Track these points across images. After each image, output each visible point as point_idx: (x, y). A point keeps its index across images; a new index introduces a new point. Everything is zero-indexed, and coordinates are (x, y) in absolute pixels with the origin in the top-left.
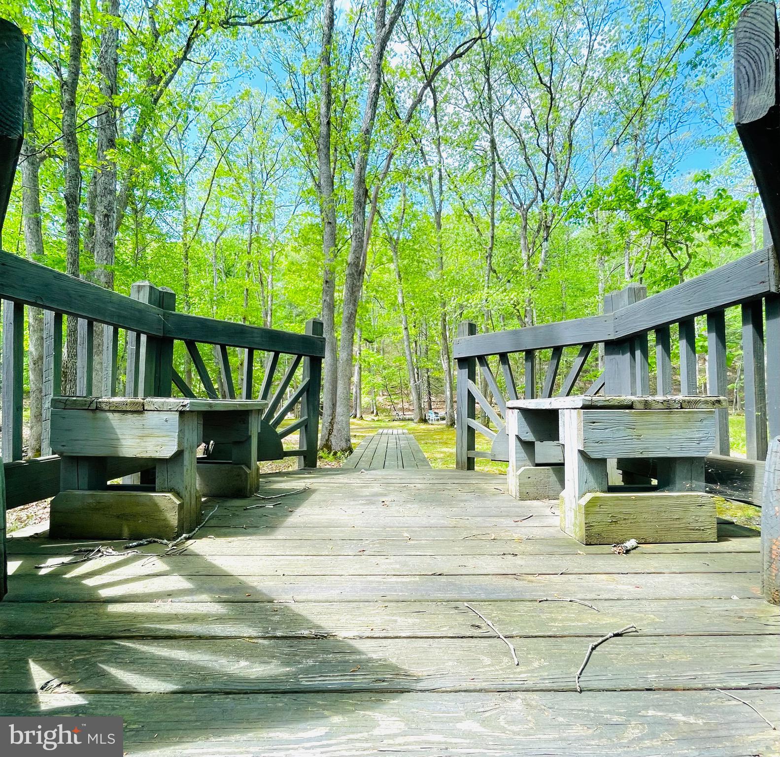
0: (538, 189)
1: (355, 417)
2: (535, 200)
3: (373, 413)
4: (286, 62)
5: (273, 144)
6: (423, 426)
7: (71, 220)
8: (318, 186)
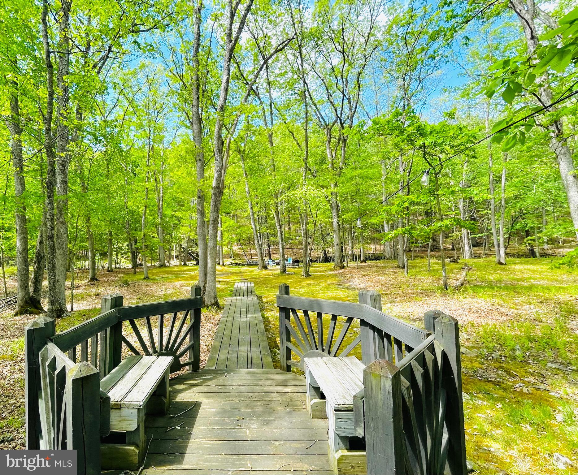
0: (338, 116)
1: (219, 264)
2: (335, 122)
3: (231, 257)
4: (170, 46)
5: (161, 94)
6: (264, 272)
7: (50, 196)
8: (191, 123)
